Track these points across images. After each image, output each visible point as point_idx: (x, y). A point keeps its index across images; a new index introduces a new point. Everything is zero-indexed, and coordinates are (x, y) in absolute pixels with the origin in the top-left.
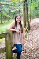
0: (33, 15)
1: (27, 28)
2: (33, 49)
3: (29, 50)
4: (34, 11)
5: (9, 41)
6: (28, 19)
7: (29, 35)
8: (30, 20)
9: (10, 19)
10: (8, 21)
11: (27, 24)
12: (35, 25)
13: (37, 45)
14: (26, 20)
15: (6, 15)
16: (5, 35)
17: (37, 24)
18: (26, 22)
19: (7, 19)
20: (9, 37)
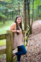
0: (36, 16)
1: (28, 32)
2: (34, 53)
3: (30, 55)
4: (37, 11)
5: (10, 42)
6: (29, 21)
7: (30, 40)
8: (32, 22)
9: (6, 20)
10: (4, 23)
11: (29, 27)
12: (37, 29)
13: (39, 50)
14: (27, 22)
15: (2, 15)
16: (6, 36)
17: (40, 27)
18: (27, 24)
19: (2, 20)
20: (10, 38)
